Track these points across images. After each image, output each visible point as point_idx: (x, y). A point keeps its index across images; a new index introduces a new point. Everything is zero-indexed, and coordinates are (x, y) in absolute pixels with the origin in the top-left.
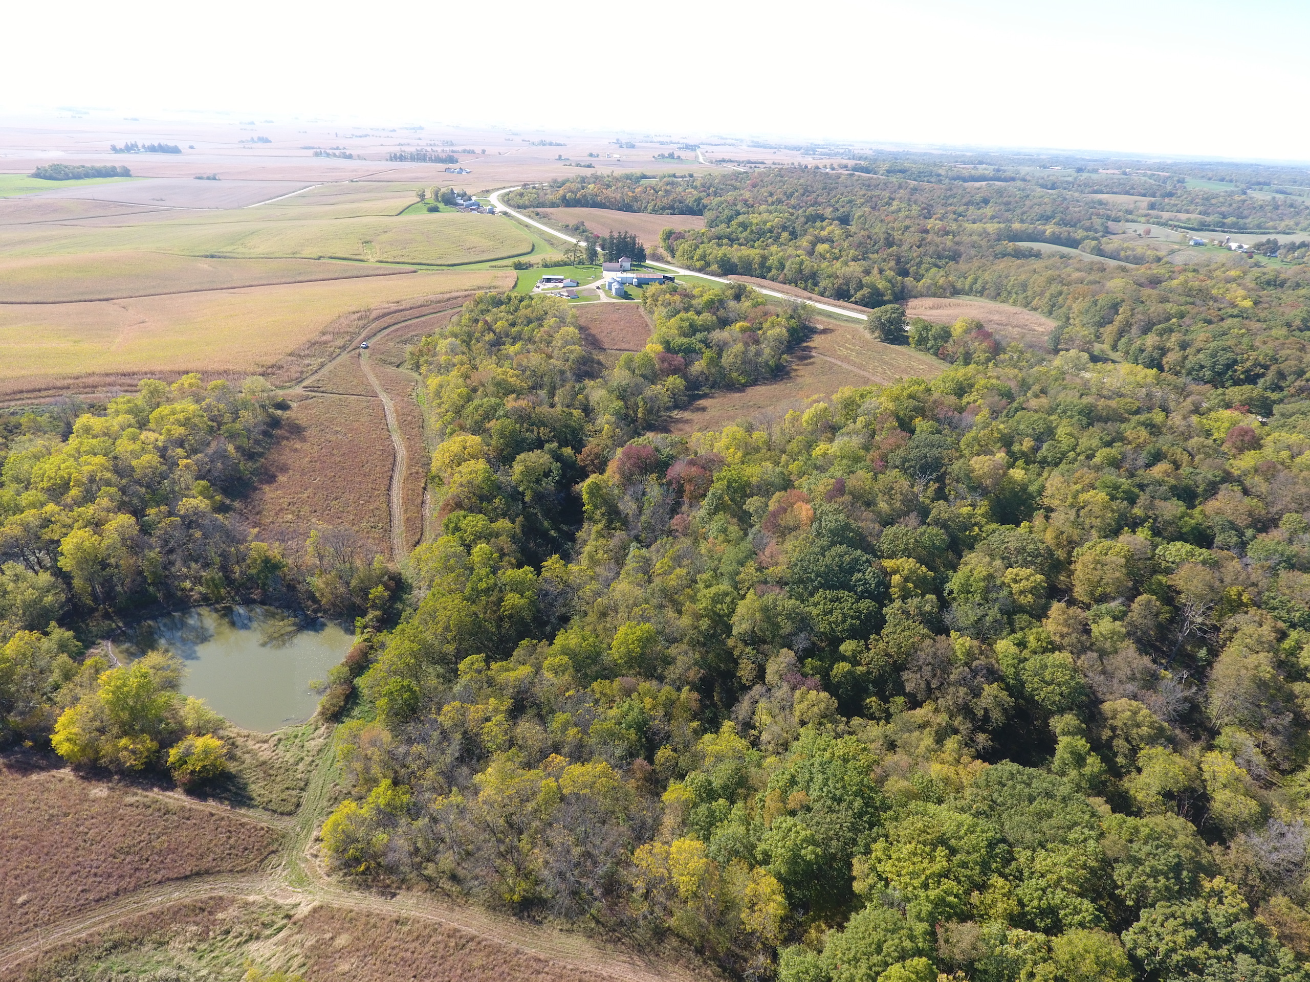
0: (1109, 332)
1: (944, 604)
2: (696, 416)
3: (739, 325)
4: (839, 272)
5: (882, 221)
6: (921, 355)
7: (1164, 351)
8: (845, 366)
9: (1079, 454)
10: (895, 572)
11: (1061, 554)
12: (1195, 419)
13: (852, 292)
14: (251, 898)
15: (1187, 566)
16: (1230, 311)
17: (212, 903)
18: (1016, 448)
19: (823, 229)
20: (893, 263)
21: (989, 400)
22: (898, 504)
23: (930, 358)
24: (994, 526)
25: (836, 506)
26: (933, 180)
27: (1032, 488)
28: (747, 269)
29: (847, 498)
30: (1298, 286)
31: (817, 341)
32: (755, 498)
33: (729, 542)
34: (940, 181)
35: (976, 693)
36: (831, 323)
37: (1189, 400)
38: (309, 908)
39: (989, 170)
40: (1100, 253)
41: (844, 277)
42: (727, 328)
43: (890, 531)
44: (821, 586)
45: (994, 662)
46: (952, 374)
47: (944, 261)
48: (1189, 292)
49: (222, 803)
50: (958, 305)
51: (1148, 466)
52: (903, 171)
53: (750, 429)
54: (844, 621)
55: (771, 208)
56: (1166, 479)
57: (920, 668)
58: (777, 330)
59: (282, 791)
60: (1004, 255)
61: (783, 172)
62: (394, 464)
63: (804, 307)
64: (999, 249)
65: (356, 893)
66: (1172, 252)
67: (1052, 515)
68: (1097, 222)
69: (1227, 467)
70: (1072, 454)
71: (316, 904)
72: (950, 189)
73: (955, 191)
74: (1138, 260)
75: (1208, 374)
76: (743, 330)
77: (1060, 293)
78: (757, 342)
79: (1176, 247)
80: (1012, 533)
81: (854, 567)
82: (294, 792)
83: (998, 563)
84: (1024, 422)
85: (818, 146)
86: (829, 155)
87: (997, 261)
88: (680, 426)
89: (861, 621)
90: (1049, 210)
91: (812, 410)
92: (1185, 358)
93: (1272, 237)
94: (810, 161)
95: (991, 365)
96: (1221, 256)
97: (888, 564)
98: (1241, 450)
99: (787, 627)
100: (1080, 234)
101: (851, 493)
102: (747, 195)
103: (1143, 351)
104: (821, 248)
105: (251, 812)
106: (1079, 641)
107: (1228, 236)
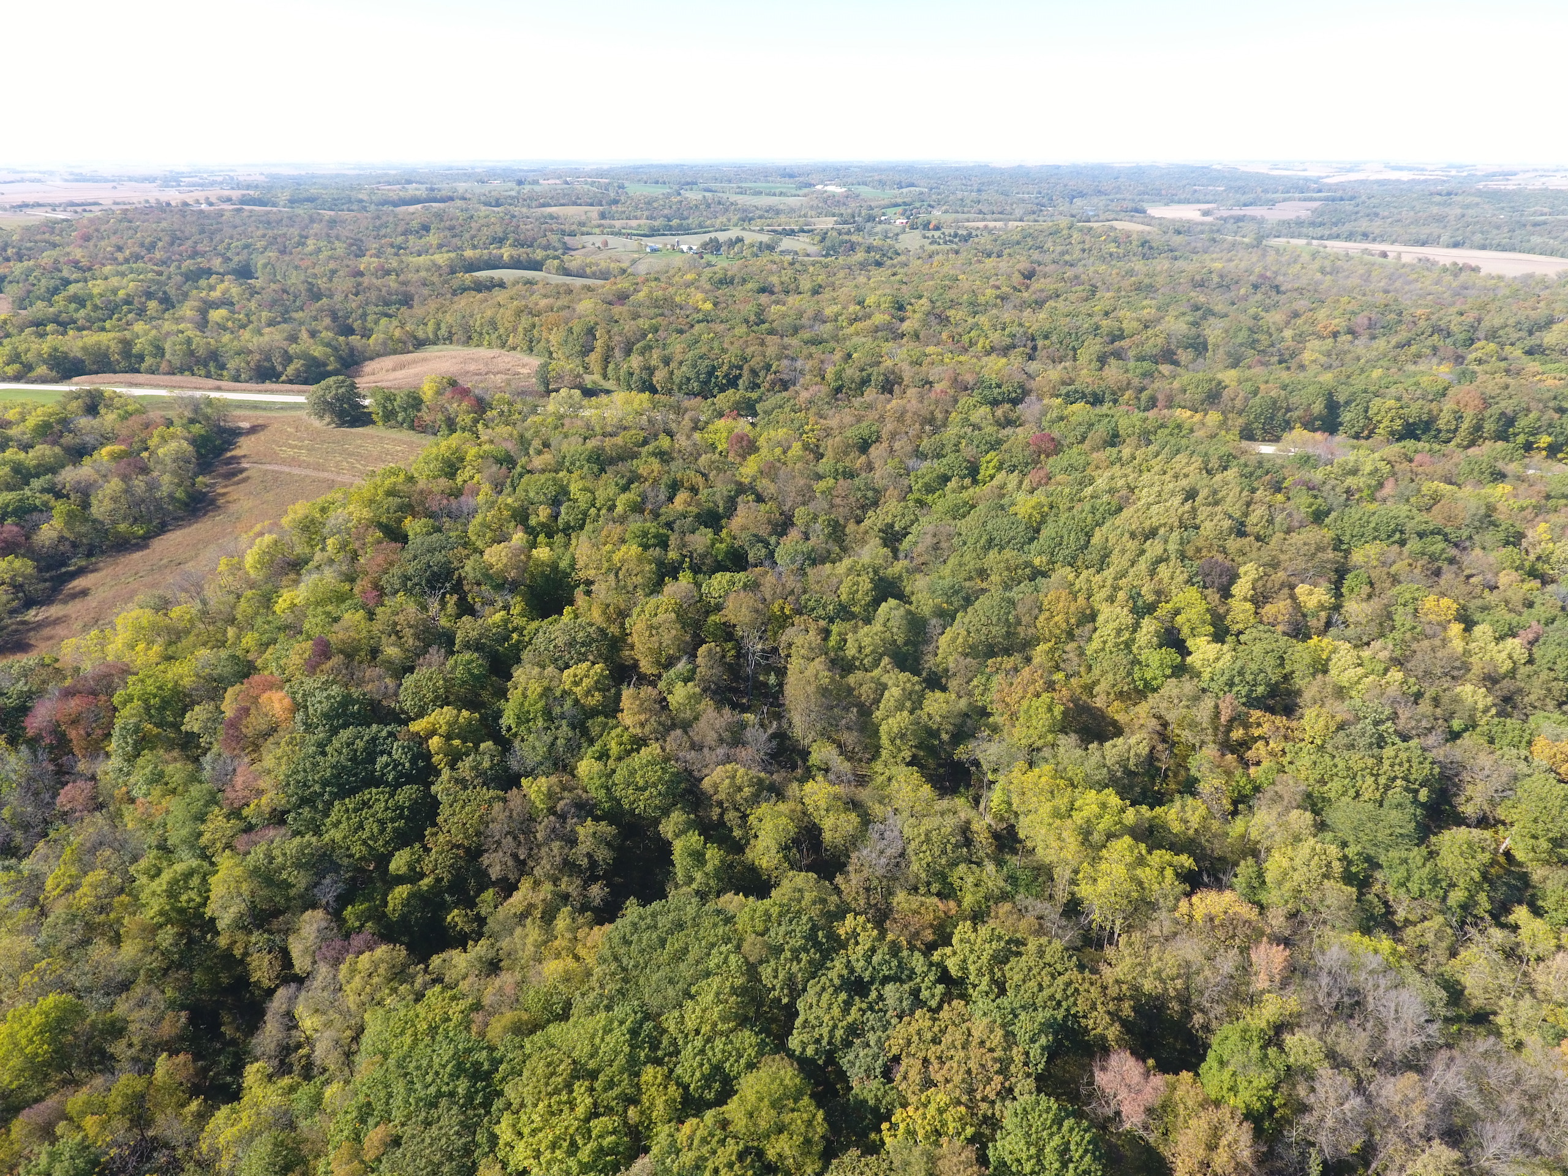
0: (594, 358)
1: (505, 744)
2: (73, 609)
3: (105, 451)
4: (250, 346)
5: (296, 268)
6: (394, 434)
7: (651, 370)
8: (296, 471)
9: (599, 510)
10: (433, 733)
11: (614, 630)
12: (697, 436)
13: (279, 368)
15: (732, 596)
16: (695, 316)
18: (533, 521)
19: (212, 288)
20: (327, 321)
21: (487, 473)
22: (411, 641)
23: (406, 435)
24: (535, 624)
25: (324, 678)
26: (355, 207)
27: (563, 564)
28: (102, 364)
29: (337, 660)
30: (744, 281)
31: (245, 446)
32: (197, 708)
33: (174, 792)
34: (364, 208)
35: (572, 841)
36: (260, 417)
37: (687, 417)
39: (421, 191)
40: (567, 273)
41: (261, 352)
42: (87, 460)
43: (409, 680)
44: (335, 796)
45: (580, 792)
46: (434, 450)
47: (394, 308)
48: (655, 303)
50: (425, 360)
51: (671, 499)
52: (311, 200)
53: (163, 605)
54: (382, 831)
55: (124, 267)
56: (689, 509)
57: (499, 843)
58: (173, 445)
60: (465, 290)
61: (130, 215)
63: (209, 402)
64: (455, 283)
66: (634, 262)
67: (593, 588)
68: (553, 238)
69: (738, 478)
70: (593, 511)
72: (378, 217)
73: (384, 218)
74: (605, 275)
75: (695, 385)
76: (116, 457)
77: (534, 326)
78: (145, 470)
79: (636, 256)
80: (557, 626)
81: (372, 751)
83: (550, 670)
84: (533, 487)
85: (182, 174)
86: (202, 185)
87: (456, 299)
88: (47, 632)
89: (407, 819)
90: (499, 231)
91: (255, 548)
92: (672, 373)
93: (713, 235)
94: (173, 196)
95: (480, 426)
96: (677, 260)
97: (417, 726)
98: (744, 458)
99: (300, 880)
100: (539, 254)
101: (341, 651)
102: (78, 253)
103: (632, 374)
104: (217, 315)
106: (660, 723)
107: (676, 239)
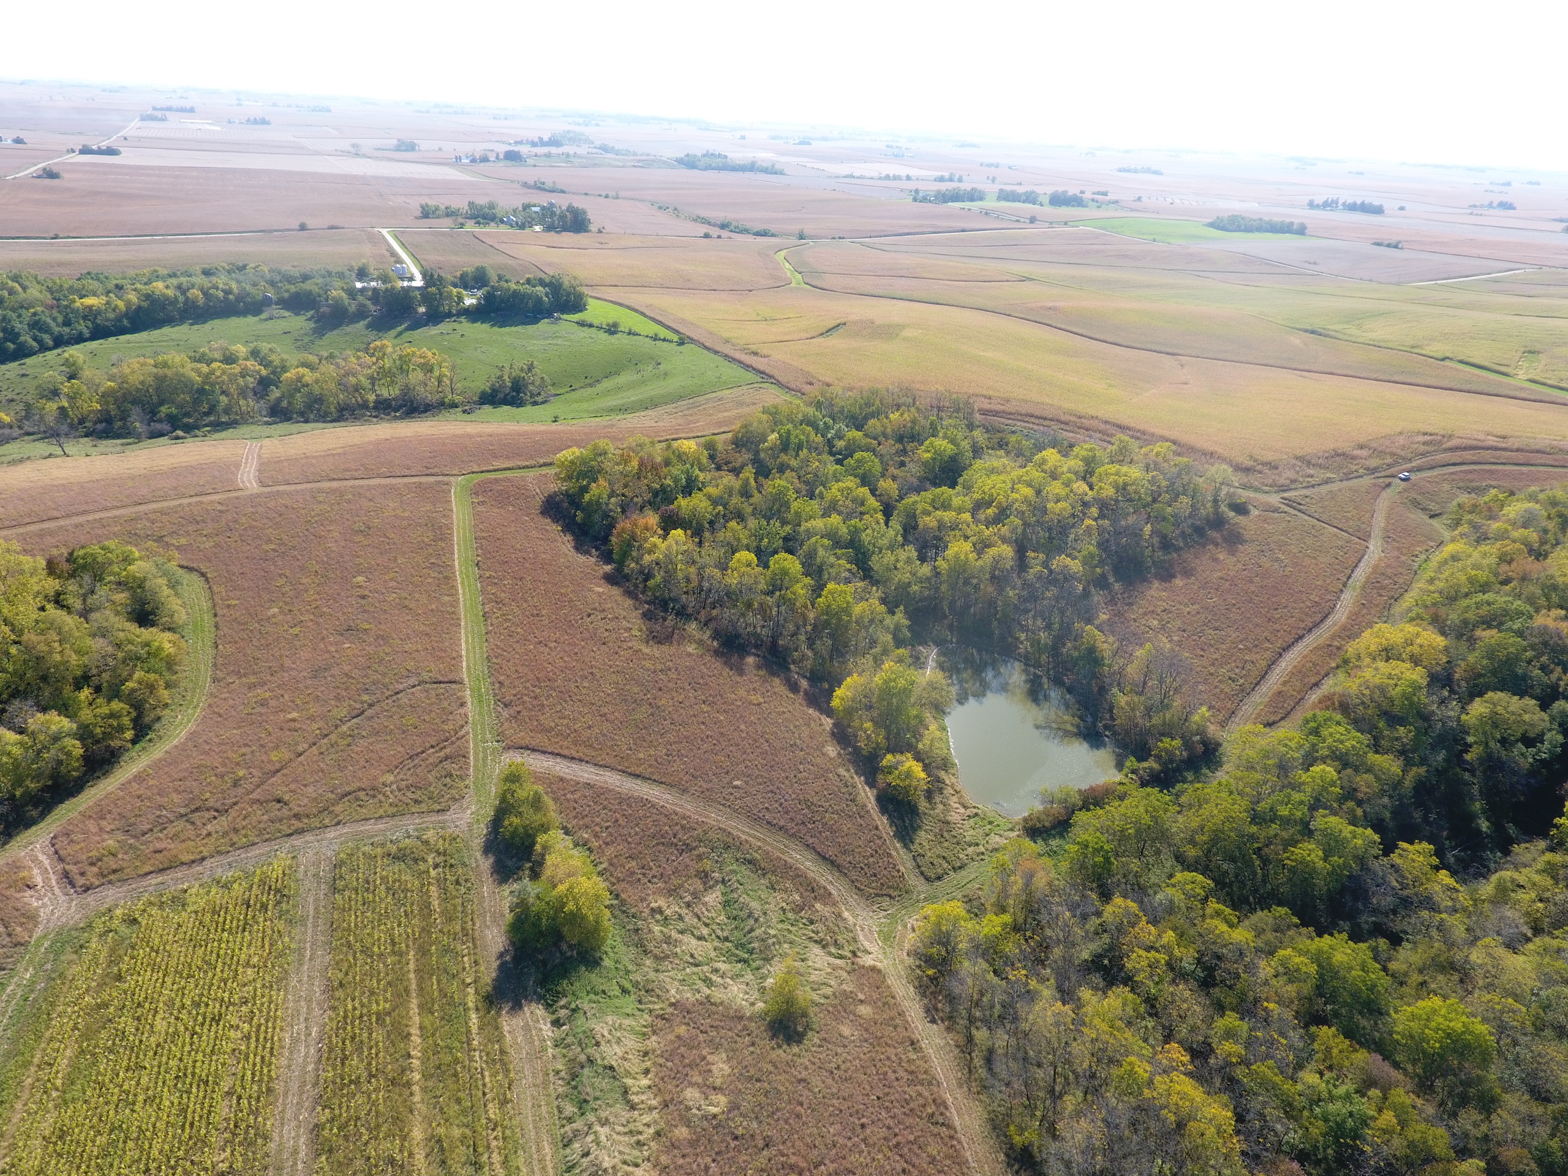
14: (846, 914)
17: (822, 891)
38: (872, 963)
49: (891, 826)
59: (938, 856)
62: (1316, 625)
65: (912, 989)
71: (879, 965)
82: (945, 865)
105: (902, 851)
